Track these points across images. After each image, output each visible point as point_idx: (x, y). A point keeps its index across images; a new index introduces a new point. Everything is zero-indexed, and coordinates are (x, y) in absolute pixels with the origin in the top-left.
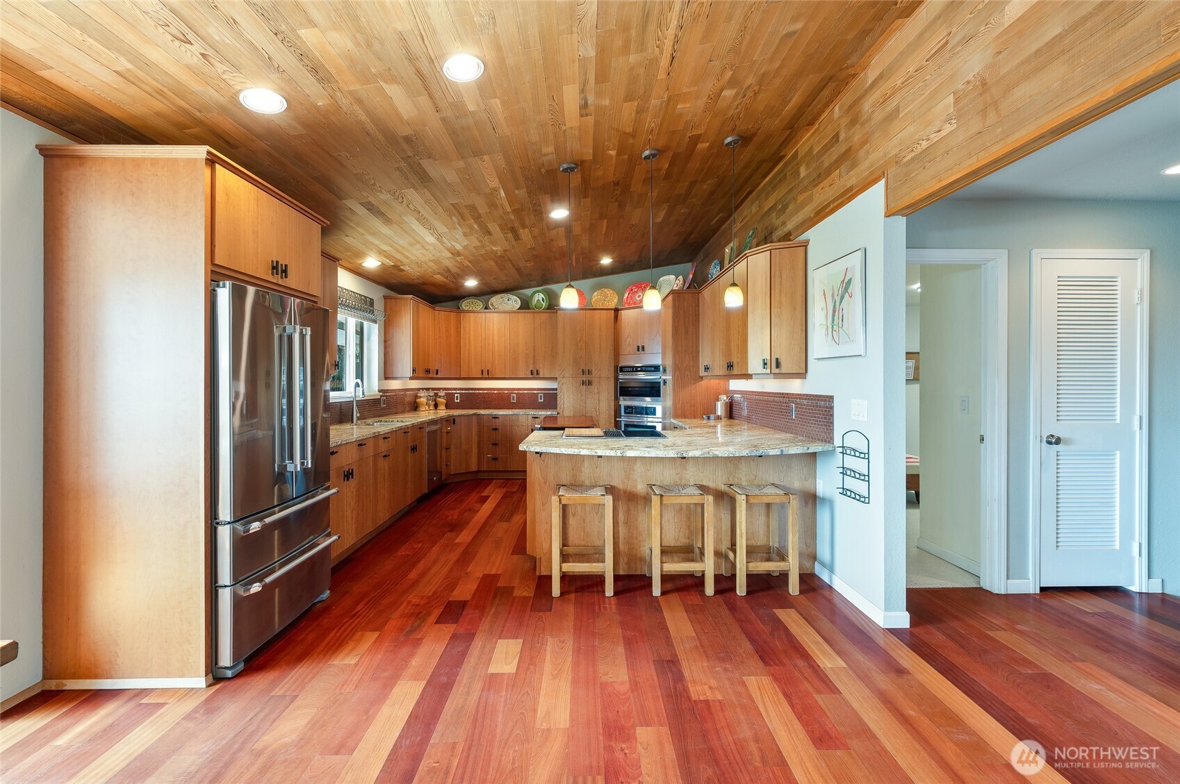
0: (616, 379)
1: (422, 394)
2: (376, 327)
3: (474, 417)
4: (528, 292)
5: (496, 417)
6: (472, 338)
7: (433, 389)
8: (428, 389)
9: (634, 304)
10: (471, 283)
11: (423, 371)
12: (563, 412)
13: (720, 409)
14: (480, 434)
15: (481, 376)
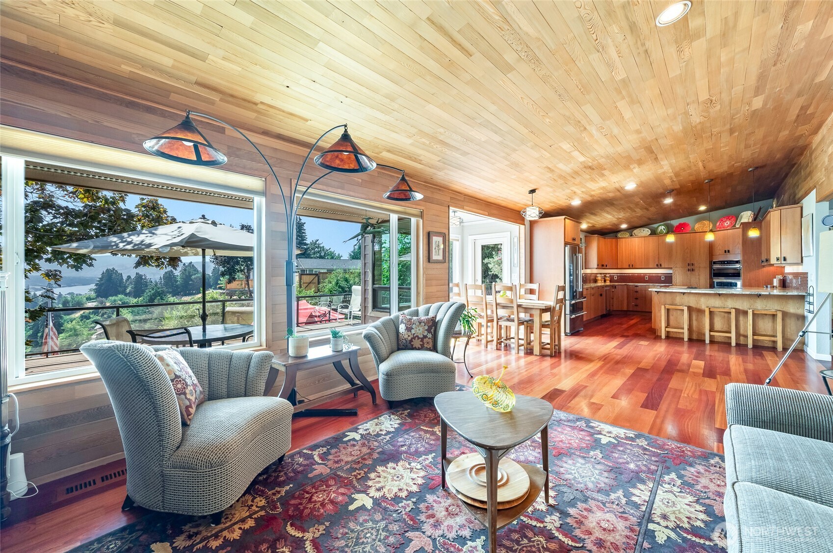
0: (711, 268)
1: (599, 275)
3: (625, 287)
4: (655, 226)
5: (637, 286)
6: (624, 250)
7: (604, 274)
8: (601, 274)
9: (724, 227)
10: (624, 226)
11: (601, 266)
13: (776, 282)
14: (628, 294)
15: (629, 267)
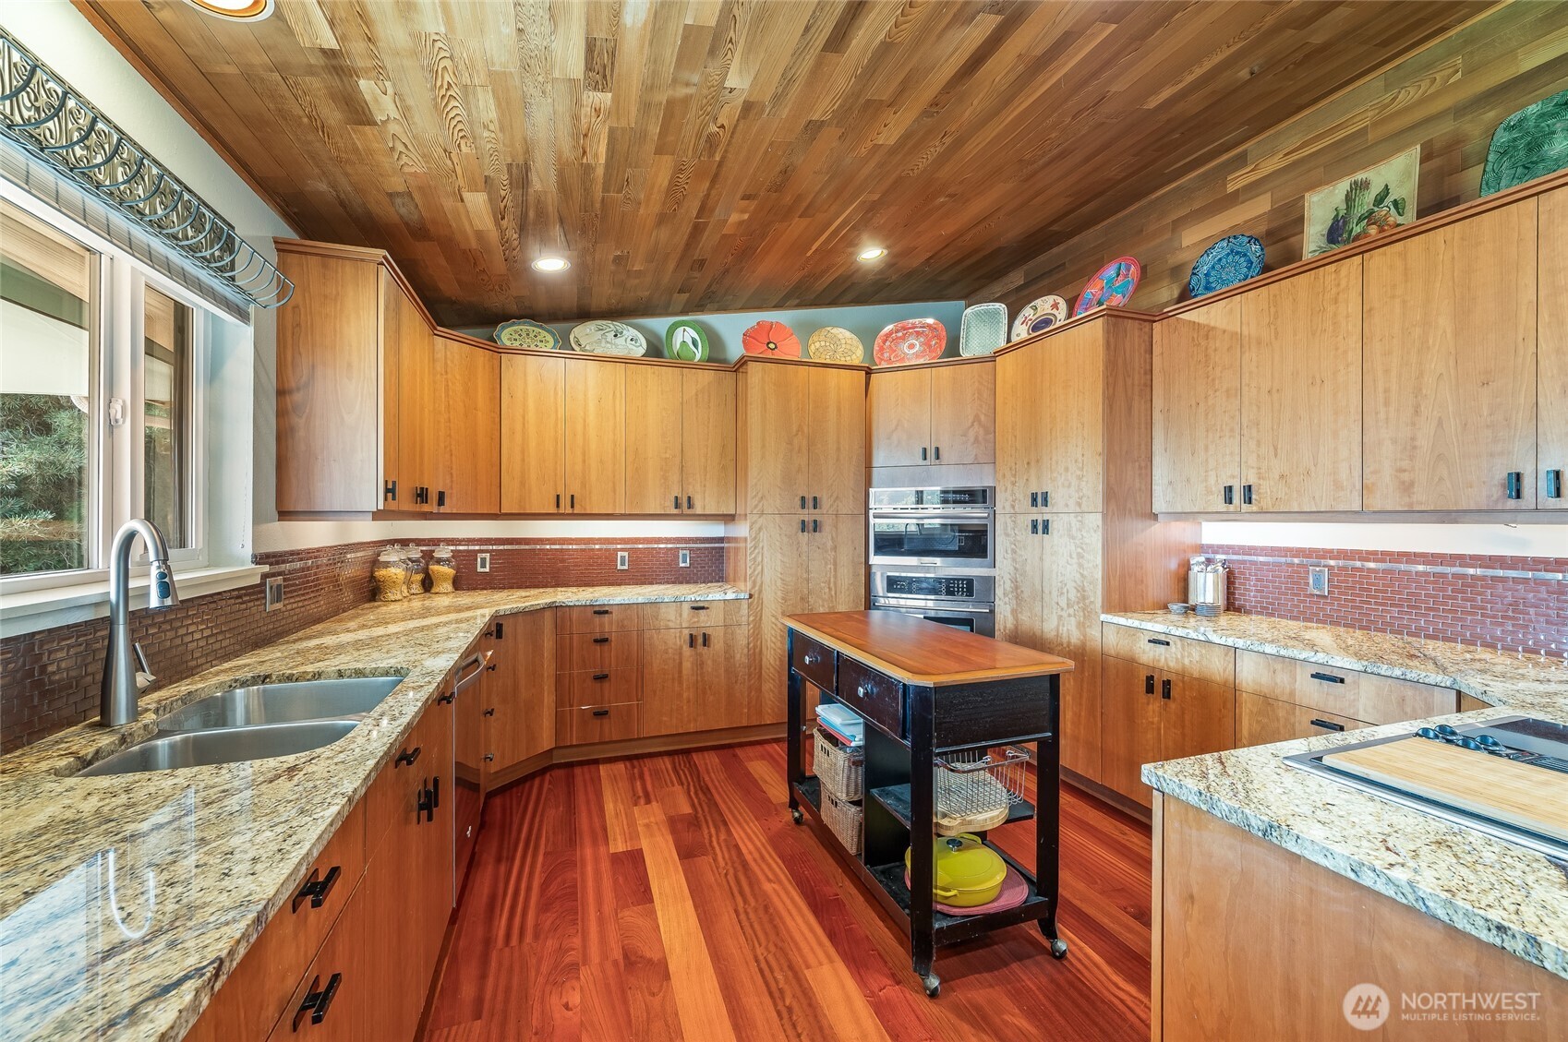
1: (391, 555)
2: (248, 331)
4: (660, 324)
5: (602, 612)
6: (531, 417)
7: (419, 542)
8: (404, 543)
10: (551, 264)
11: (408, 495)
12: (760, 592)
14: (561, 657)
15: (553, 510)
